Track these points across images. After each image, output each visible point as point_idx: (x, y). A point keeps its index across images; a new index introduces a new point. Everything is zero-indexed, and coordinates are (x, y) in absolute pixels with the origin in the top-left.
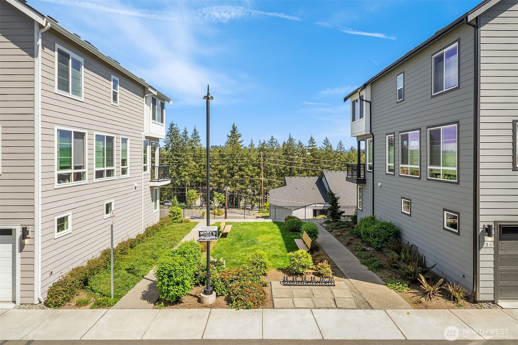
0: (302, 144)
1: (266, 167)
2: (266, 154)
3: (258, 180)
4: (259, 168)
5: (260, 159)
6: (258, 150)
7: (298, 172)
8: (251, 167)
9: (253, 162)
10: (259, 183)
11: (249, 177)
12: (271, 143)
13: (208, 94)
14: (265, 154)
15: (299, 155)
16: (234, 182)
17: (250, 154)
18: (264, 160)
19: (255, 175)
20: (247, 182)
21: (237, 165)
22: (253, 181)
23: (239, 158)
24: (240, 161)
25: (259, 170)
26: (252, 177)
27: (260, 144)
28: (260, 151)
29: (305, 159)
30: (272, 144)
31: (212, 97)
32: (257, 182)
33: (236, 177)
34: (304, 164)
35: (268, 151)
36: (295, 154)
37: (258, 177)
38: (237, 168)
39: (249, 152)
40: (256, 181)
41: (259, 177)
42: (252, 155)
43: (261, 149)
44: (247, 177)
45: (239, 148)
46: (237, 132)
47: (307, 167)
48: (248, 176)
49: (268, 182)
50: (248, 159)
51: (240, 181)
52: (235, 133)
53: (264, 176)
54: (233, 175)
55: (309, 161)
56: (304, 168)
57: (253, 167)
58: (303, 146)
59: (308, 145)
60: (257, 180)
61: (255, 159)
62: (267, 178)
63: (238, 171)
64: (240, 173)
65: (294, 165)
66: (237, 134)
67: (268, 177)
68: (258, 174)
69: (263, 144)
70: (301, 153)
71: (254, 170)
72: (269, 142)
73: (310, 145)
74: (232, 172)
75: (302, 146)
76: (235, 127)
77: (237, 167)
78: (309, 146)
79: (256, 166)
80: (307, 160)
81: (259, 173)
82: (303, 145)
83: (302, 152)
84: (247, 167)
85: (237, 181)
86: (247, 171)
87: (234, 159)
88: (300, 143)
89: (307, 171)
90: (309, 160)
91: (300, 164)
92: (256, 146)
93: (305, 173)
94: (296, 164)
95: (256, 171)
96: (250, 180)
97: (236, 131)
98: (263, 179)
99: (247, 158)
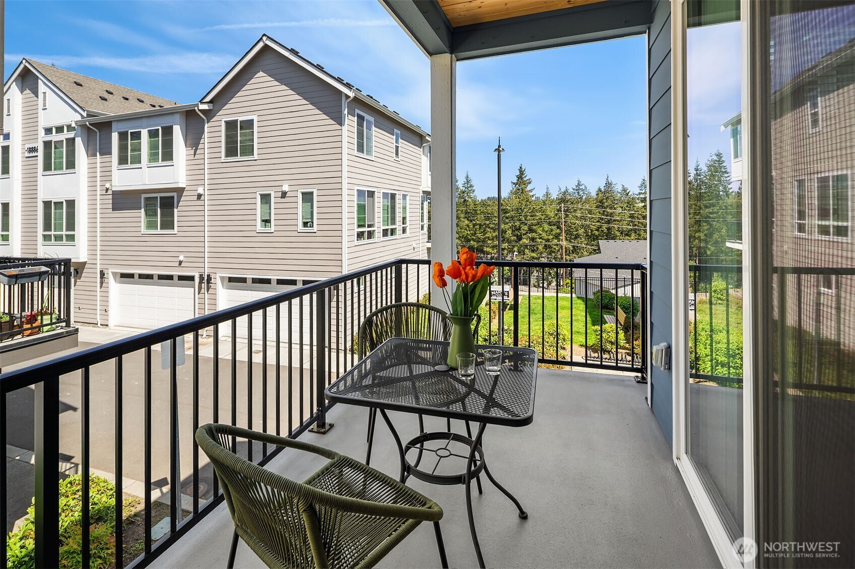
0: (628, 191)
1: (570, 227)
2: (569, 207)
3: (557, 245)
4: (558, 228)
5: (560, 215)
6: (557, 202)
7: (622, 233)
8: (546, 227)
9: (549, 219)
10: (559, 250)
11: (544, 242)
12: (577, 190)
13: (499, 146)
14: (567, 207)
15: (622, 208)
16: (522, 248)
17: (544, 207)
18: (567, 216)
19: (553, 238)
20: (540, 247)
21: (526, 224)
22: (550, 247)
23: (528, 214)
24: (530, 218)
25: (558, 231)
26: (548, 240)
27: (560, 193)
28: (560, 203)
29: (633, 214)
30: (578, 193)
31: (503, 149)
32: (555, 249)
33: (525, 241)
34: (632, 221)
35: (572, 203)
36: (615, 206)
37: (556, 241)
38: (526, 228)
39: (544, 205)
40: (554, 247)
41: (559, 241)
42: (548, 208)
43: (562, 200)
44: (541, 240)
45: (528, 200)
46: (526, 176)
47: (636, 225)
48: (542, 239)
49: (572, 249)
50: (542, 215)
51: (530, 246)
52: (522, 179)
53: (567, 240)
54: (520, 238)
55: (640, 216)
56: (631, 227)
57: (549, 227)
58: (629, 194)
59: (637, 191)
60: (555, 245)
61: (552, 215)
62: (570, 242)
63: (527, 233)
64: (530, 235)
65: (614, 223)
66: (525, 179)
67: (573, 241)
68: (557, 236)
69: (565, 192)
70: (626, 205)
71: (552, 230)
72: (574, 189)
73: (641, 191)
74: (519, 234)
75: (627, 194)
76: (523, 170)
77: (526, 226)
78: (640, 194)
79: (554, 225)
80: (636, 215)
81: (559, 234)
82: (629, 193)
83: (628, 203)
84: (541, 226)
85: (526, 246)
86: (541, 232)
87: (521, 216)
88: (624, 190)
89: (636, 232)
90: (640, 214)
91: (624, 222)
92: (554, 195)
93: (633, 235)
94: (618, 221)
95: (554, 233)
96: (545, 245)
97: (524, 176)
98: (564, 243)
99: (541, 213)
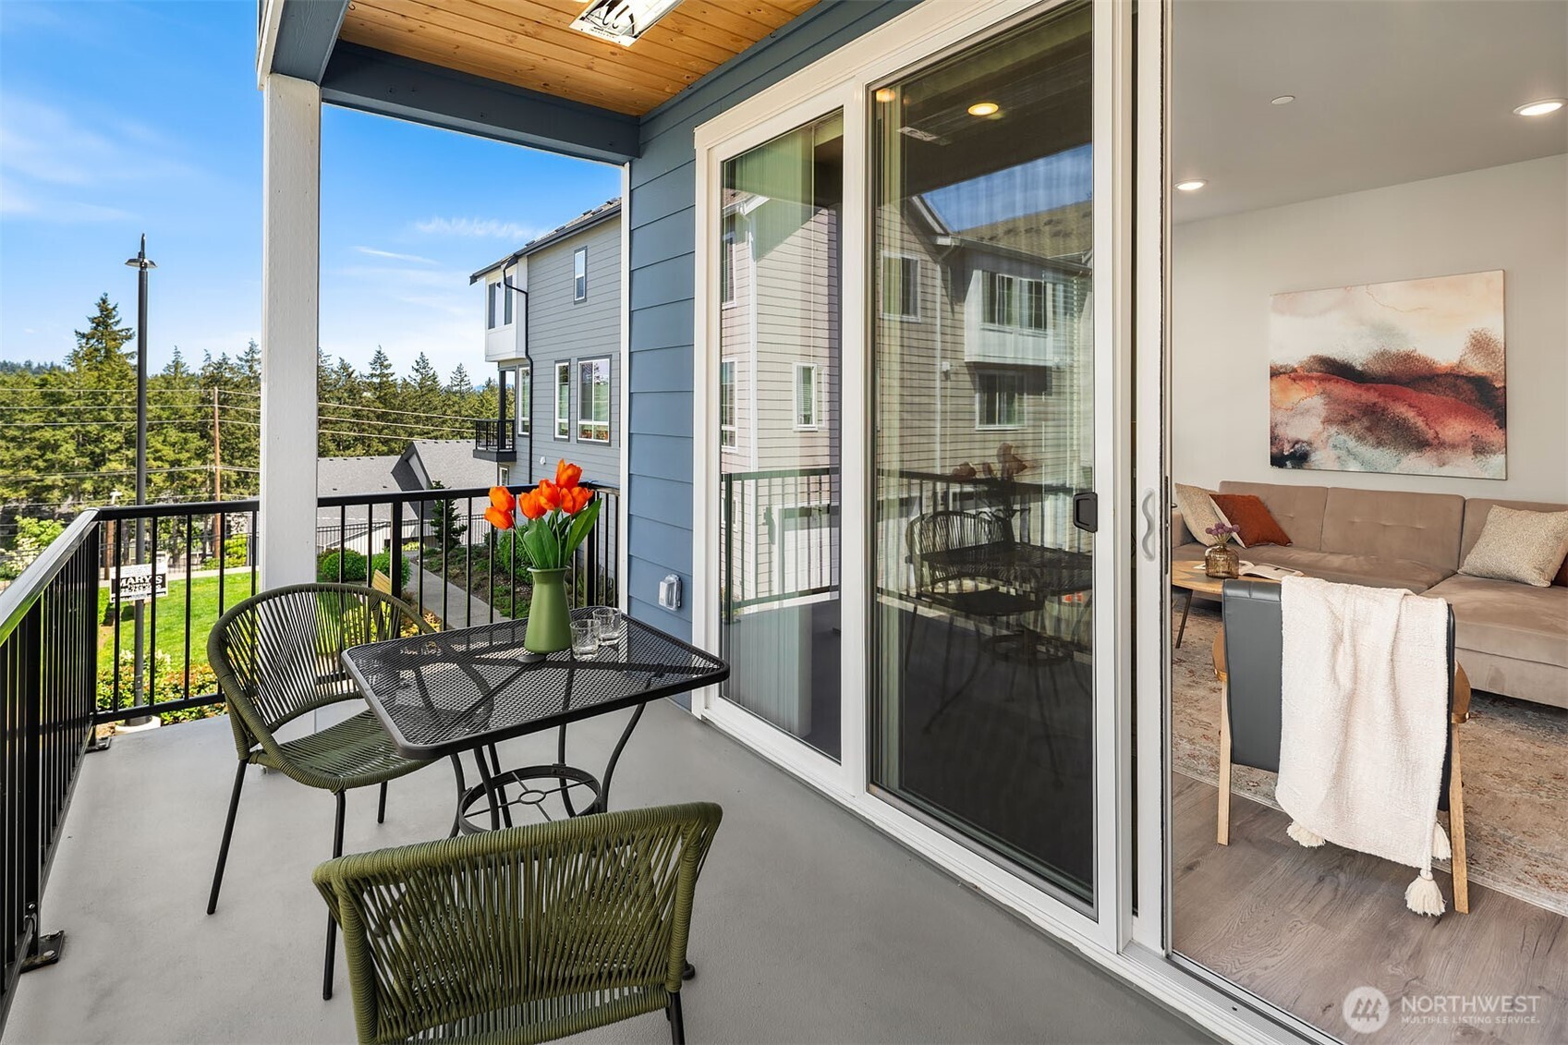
0: (350, 370)
1: (232, 434)
2: (230, 394)
3: (199, 472)
4: (202, 437)
5: (210, 410)
6: (202, 382)
7: (338, 445)
8: (174, 435)
9: (180, 417)
10: (204, 482)
11: (167, 466)
12: (247, 361)
13: (141, 255)
14: (225, 394)
15: (339, 399)
16: (107, 483)
17: (169, 392)
18: (224, 411)
19: (190, 458)
20: (158, 479)
21: (118, 429)
22: (182, 477)
23: (126, 406)
24: (129, 415)
25: (203, 443)
26: (177, 463)
27: (209, 365)
28: (207, 386)
29: (360, 410)
30: (251, 367)
31: (152, 263)
32: (195, 480)
33: (116, 465)
34: (358, 424)
35: (237, 386)
36: (326, 396)
37: (200, 462)
38: (119, 437)
39: (167, 388)
40: (194, 476)
41: (204, 463)
42: (179, 395)
43: (213, 380)
44: (160, 463)
45: (127, 375)
46: (118, 322)
47: (364, 430)
48: (162, 461)
49: (235, 477)
50: (163, 409)
51: (128, 477)
52: (107, 326)
53: (223, 460)
54: (98, 461)
55: (371, 415)
56: (356, 434)
57: (180, 434)
58: (353, 376)
59: (367, 371)
60: (195, 472)
61: (189, 408)
62: (231, 463)
63: (121, 448)
64: (128, 453)
65: (325, 426)
66: (116, 328)
67: (238, 461)
68: (201, 455)
69: (220, 364)
70: (346, 395)
71: (186, 441)
72: (241, 359)
73: (374, 372)
74: (98, 451)
75: (350, 375)
76: (111, 307)
77: (118, 434)
78: (372, 375)
79: (193, 430)
80: (365, 413)
81: (205, 451)
82: (352, 373)
83: (351, 391)
84: (159, 434)
85: (119, 478)
86: (159, 446)
87: (104, 410)
88: (344, 367)
89: (363, 443)
90: (372, 411)
91: (343, 425)
92: (195, 366)
93: (360, 446)
94: (331, 422)
95: (192, 446)
96: (171, 475)
97: (112, 321)
98: (218, 468)
99: (159, 406)
